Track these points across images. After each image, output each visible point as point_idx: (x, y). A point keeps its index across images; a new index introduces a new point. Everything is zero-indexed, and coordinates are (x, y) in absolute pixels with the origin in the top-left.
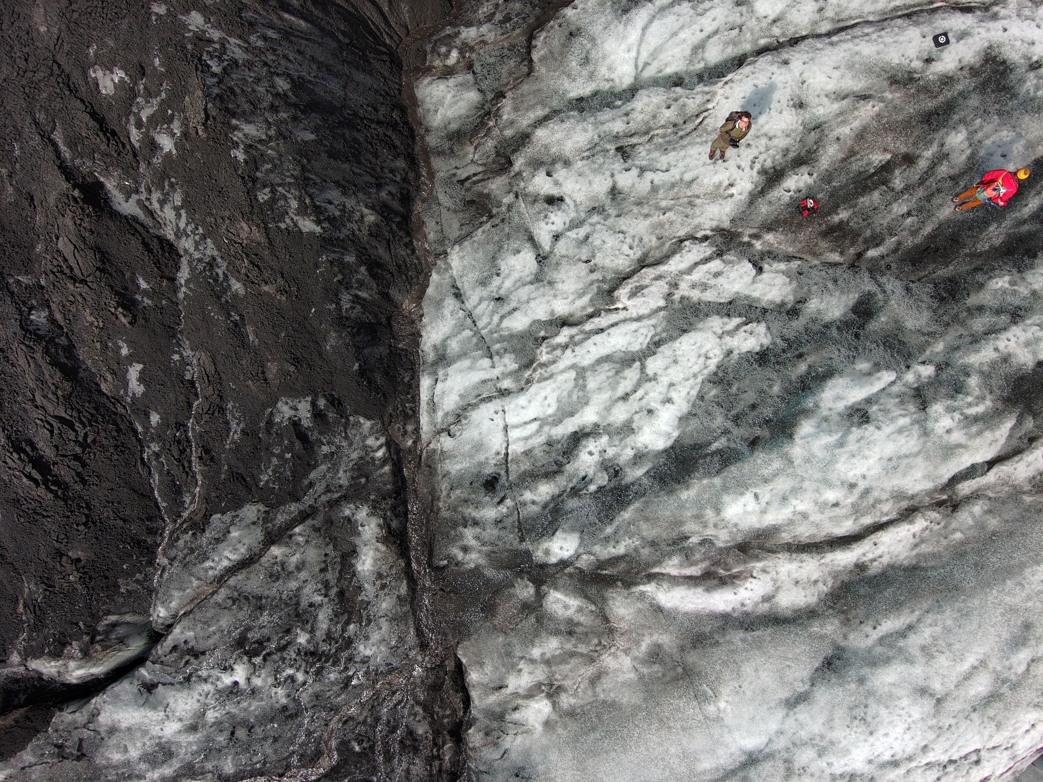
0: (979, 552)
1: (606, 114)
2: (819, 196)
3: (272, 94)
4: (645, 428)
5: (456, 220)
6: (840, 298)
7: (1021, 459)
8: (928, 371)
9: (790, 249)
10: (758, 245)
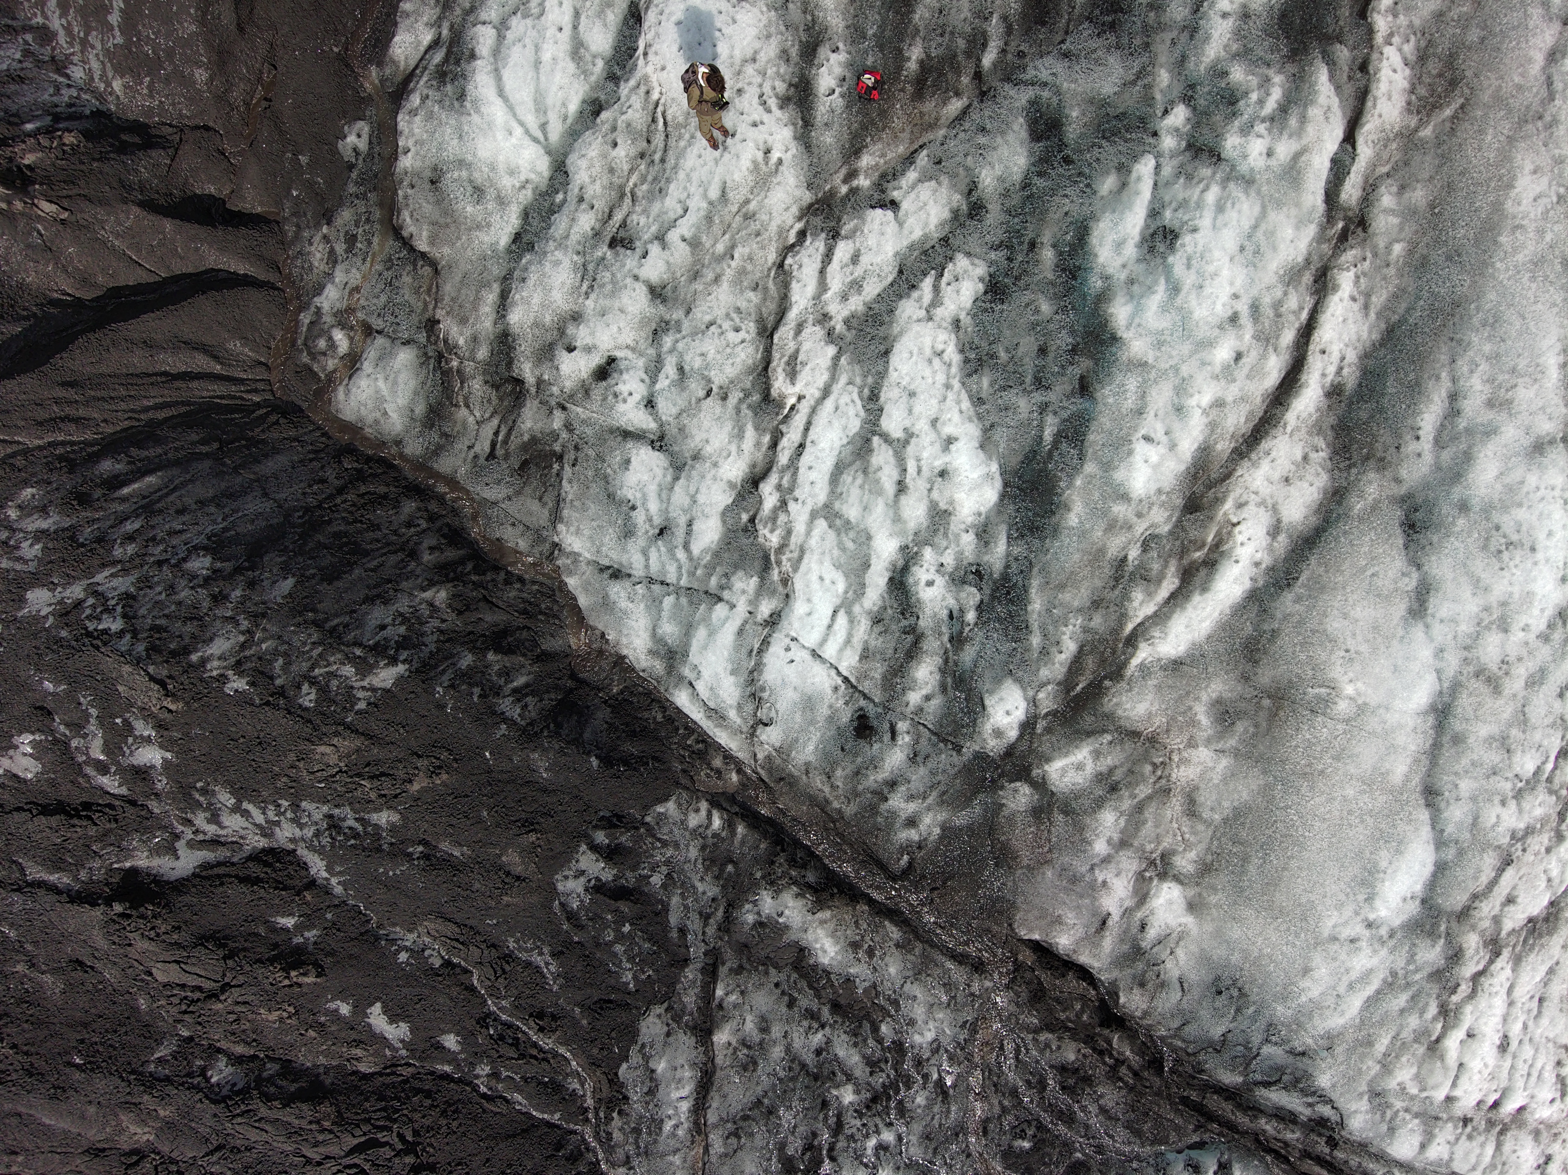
0: (1437, 241)
1: (560, 223)
2: (870, 62)
3: (200, 586)
4: (956, 496)
5: (529, 500)
6: (1006, 142)
7: (1375, 99)
8: (1179, 115)
9: (901, 149)
10: (863, 182)
